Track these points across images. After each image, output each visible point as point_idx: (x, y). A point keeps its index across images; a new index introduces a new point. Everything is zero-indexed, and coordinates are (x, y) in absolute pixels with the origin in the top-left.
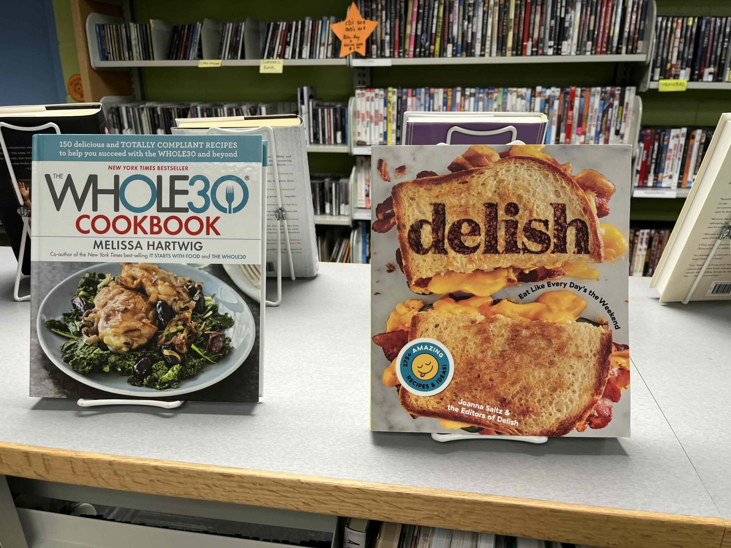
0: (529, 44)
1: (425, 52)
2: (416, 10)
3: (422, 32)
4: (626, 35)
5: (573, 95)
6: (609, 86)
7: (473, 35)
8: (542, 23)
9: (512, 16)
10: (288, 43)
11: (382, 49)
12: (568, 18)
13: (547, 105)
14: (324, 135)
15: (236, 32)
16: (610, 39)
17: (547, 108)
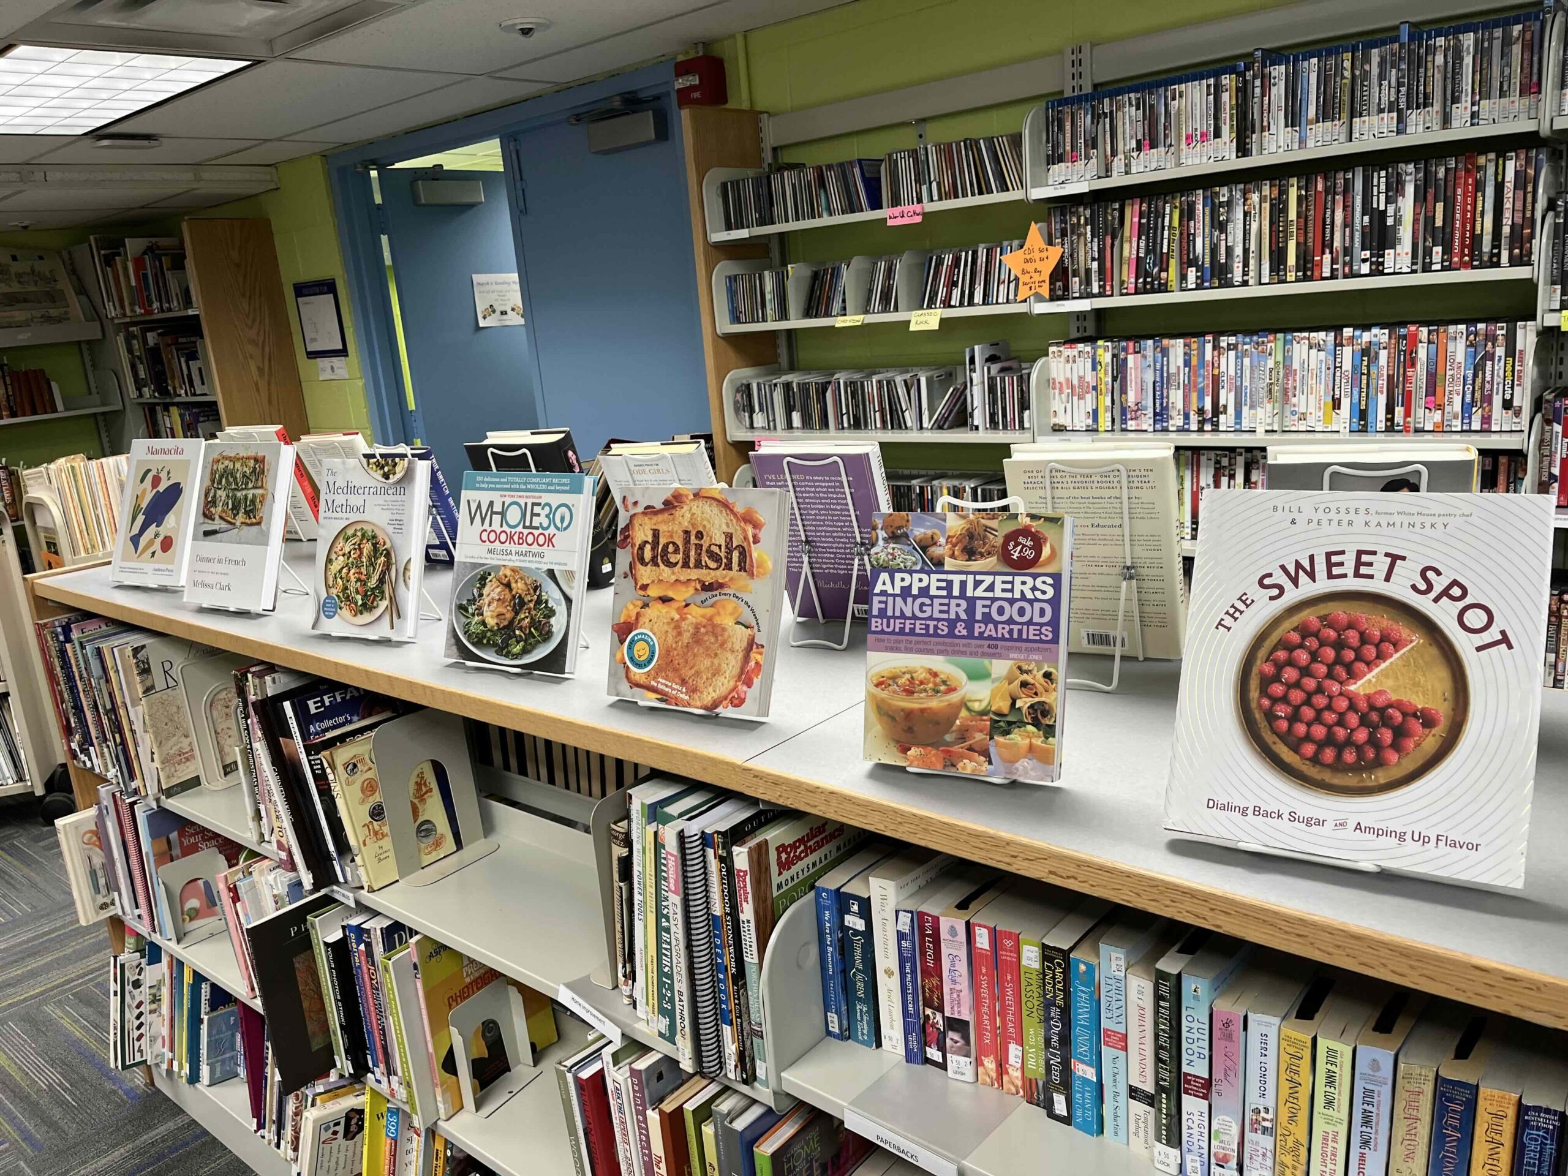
0: (1327, 257)
1: (1152, 283)
2: (1136, 220)
3: (1147, 252)
4: (1506, 230)
5: (1414, 340)
6: (1481, 321)
7: (1229, 250)
8: (1348, 223)
9: (1292, 215)
10: (955, 284)
11: (1088, 282)
12: (1391, 210)
13: (1366, 358)
14: (1004, 416)
15: (890, 272)
16: (1476, 240)
17: (1365, 363)
